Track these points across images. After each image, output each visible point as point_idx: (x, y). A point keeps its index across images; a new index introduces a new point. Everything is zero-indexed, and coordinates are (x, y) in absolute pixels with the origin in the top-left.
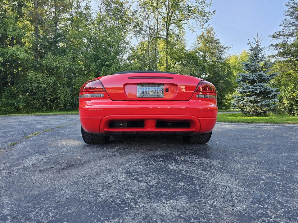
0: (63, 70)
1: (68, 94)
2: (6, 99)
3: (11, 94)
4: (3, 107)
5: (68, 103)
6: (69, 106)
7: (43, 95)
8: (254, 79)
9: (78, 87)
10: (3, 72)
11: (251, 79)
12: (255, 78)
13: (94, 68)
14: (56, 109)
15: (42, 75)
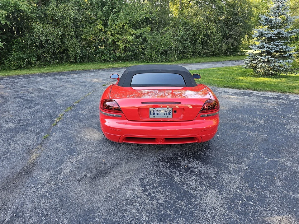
0: (70, 20)
1: (77, 47)
2: (16, 52)
3: (20, 47)
4: (16, 61)
5: (78, 56)
6: (79, 58)
7: (53, 48)
8: (271, 37)
9: (86, 37)
10: (9, 25)
11: (268, 36)
12: (273, 35)
13: (101, 15)
14: (66, 61)
15: (49, 26)
